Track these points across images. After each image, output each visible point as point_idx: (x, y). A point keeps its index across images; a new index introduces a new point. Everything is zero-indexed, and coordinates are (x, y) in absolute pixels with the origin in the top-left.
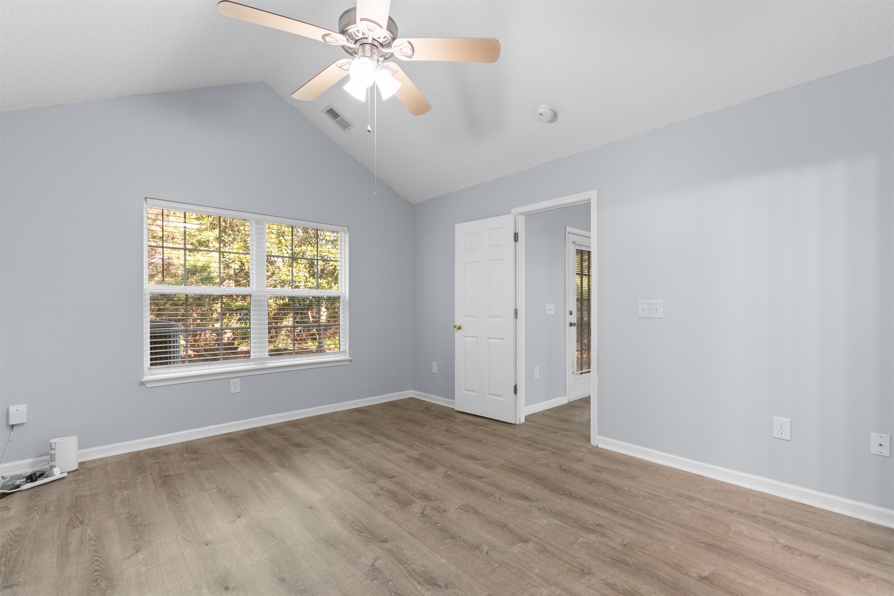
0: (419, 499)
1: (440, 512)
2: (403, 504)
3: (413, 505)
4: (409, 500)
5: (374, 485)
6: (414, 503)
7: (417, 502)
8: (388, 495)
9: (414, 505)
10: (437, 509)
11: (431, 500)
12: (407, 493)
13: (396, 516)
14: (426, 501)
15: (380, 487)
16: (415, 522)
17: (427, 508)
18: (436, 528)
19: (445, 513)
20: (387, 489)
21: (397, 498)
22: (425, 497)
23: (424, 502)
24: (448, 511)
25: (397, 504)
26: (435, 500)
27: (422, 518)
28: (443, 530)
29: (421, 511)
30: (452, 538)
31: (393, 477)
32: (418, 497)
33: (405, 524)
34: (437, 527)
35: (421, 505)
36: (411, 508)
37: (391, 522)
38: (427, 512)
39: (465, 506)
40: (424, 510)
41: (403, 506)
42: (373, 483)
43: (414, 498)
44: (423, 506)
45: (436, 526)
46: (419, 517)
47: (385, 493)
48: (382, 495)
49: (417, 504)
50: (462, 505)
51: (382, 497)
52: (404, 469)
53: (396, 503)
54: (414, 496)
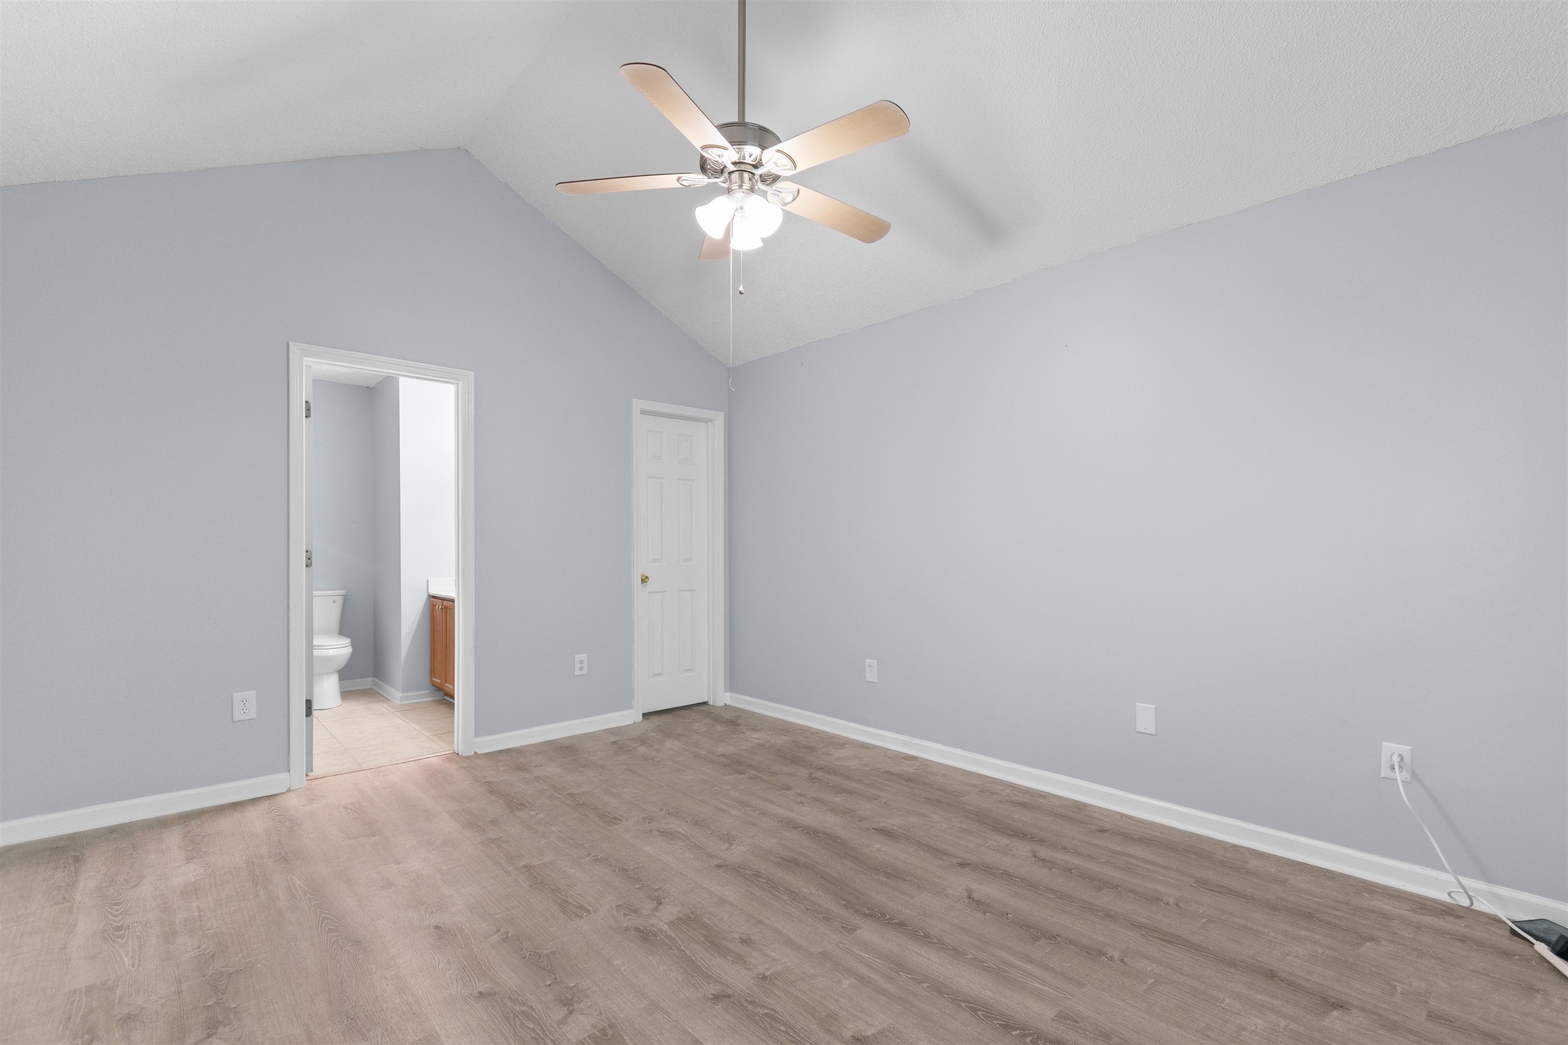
0: (661, 931)
1: (628, 905)
2: (692, 920)
3: (674, 918)
4: (682, 929)
5: (761, 969)
6: (671, 923)
7: (666, 923)
8: (724, 942)
9: (672, 918)
10: (631, 910)
11: (636, 929)
12: (683, 947)
13: (705, 898)
14: (648, 927)
15: (745, 962)
16: (674, 890)
17: (648, 912)
18: (643, 882)
19: (619, 903)
20: (728, 957)
21: (704, 933)
22: (646, 937)
23: (652, 925)
24: (613, 908)
25: (704, 919)
26: (629, 929)
27: (661, 896)
28: (635, 879)
29: (661, 907)
30: (625, 870)
31: (716, 998)
32: (662, 937)
33: (691, 886)
34: (641, 883)
35: (659, 918)
36: (678, 912)
37: (713, 889)
38: (650, 905)
39: (578, 916)
40: (656, 909)
41: (692, 916)
42: (764, 978)
43: (669, 933)
44: (656, 917)
45: (643, 884)
46: (667, 897)
47: (731, 947)
48: (737, 941)
49: (667, 921)
50: (581, 917)
51: (737, 936)
52: (686, 1032)
53: (707, 921)
54: (669, 937)
